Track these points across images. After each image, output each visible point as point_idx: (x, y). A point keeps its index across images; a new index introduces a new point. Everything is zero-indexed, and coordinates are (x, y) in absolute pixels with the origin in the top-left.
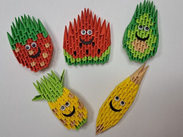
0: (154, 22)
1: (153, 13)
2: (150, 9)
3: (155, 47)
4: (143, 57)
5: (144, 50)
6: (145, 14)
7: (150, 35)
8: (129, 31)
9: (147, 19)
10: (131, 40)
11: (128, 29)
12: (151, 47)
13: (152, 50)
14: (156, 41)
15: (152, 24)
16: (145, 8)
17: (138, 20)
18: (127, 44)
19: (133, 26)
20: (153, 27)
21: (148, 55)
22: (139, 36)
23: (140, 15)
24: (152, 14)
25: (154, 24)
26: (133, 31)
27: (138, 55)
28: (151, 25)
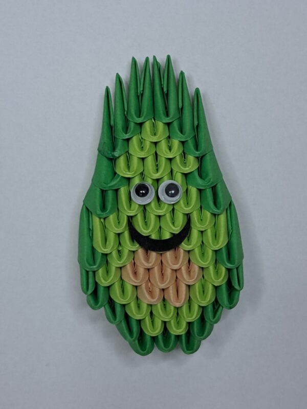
0: (198, 153)
1: (181, 110)
2: (166, 96)
3: (229, 266)
4: (190, 324)
5: (183, 289)
6: (147, 126)
7: (195, 217)
8: (96, 222)
9: (163, 145)
10: (115, 263)
11: (87, 212)
12: (211, 268)
13: (221, 281)
14: (229, 235)
15: (192, 165)
16: (140, 97)
17: (121, 162)
18: (103, 283)
19: (110, 195)
20: (196, 174)
21: (210, 309)
22: (144, 232)
23: (127, 136)
24: (180, 119)
25: (200, 159)
26: (112, 218)
27: (165, 323)
28: (187, 170)
